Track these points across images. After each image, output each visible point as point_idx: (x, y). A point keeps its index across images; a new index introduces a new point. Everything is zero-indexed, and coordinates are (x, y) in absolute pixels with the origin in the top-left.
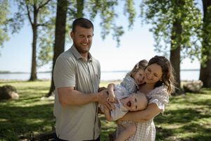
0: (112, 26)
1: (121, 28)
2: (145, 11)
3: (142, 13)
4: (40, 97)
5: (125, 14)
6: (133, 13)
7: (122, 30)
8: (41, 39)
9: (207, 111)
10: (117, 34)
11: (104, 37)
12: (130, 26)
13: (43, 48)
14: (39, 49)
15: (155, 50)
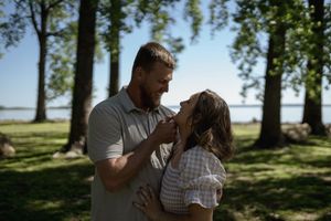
0: (165, 37)
1: (180, 40)
2: (216, 14)
3: (212, 17)
4: (52, 153)
5: (185, 19)
6: (199, 17)
7: (181, 43)
8: (52, 55)
10: (174, 49)
12: (193, 38)
13: (56, 70)
14: (49, 73)
15: (240, 75)
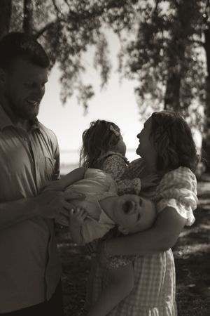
0: (76, 84)
1: (90, 87)
2: (124, 63)
3: (120, 66)
5: (95, 67)
6: (108, 65)
7: (91, 90)
10: (84, 96)
11: (64, 101)
12: (103, 85)
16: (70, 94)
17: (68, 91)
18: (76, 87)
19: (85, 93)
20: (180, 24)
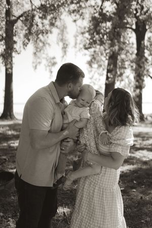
1: (54, 58)
5: (58, 43)
6: (67, 43)
7: (55, 60)
9: (141, 144)
10: (50, 64)
11: (35, 67)
16: (40, 63)
17: (38, 60)
18: (44, 58)
19: (50, 62)
20: (118, 18)
